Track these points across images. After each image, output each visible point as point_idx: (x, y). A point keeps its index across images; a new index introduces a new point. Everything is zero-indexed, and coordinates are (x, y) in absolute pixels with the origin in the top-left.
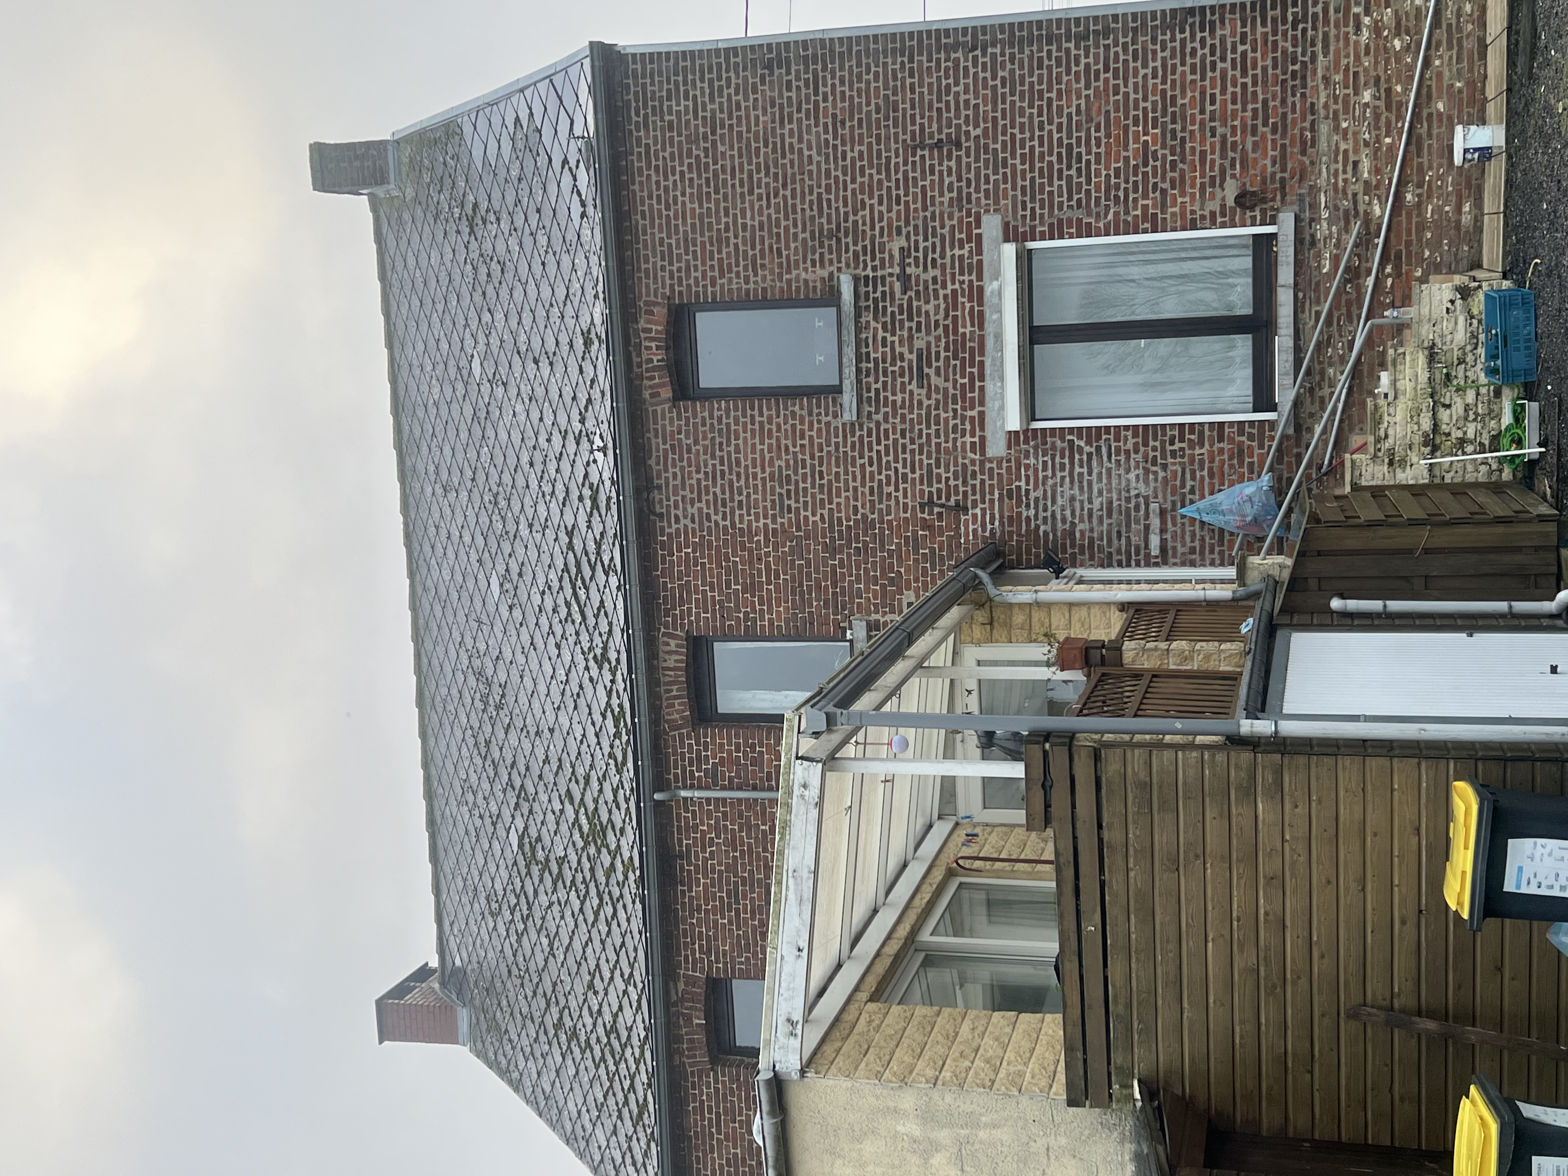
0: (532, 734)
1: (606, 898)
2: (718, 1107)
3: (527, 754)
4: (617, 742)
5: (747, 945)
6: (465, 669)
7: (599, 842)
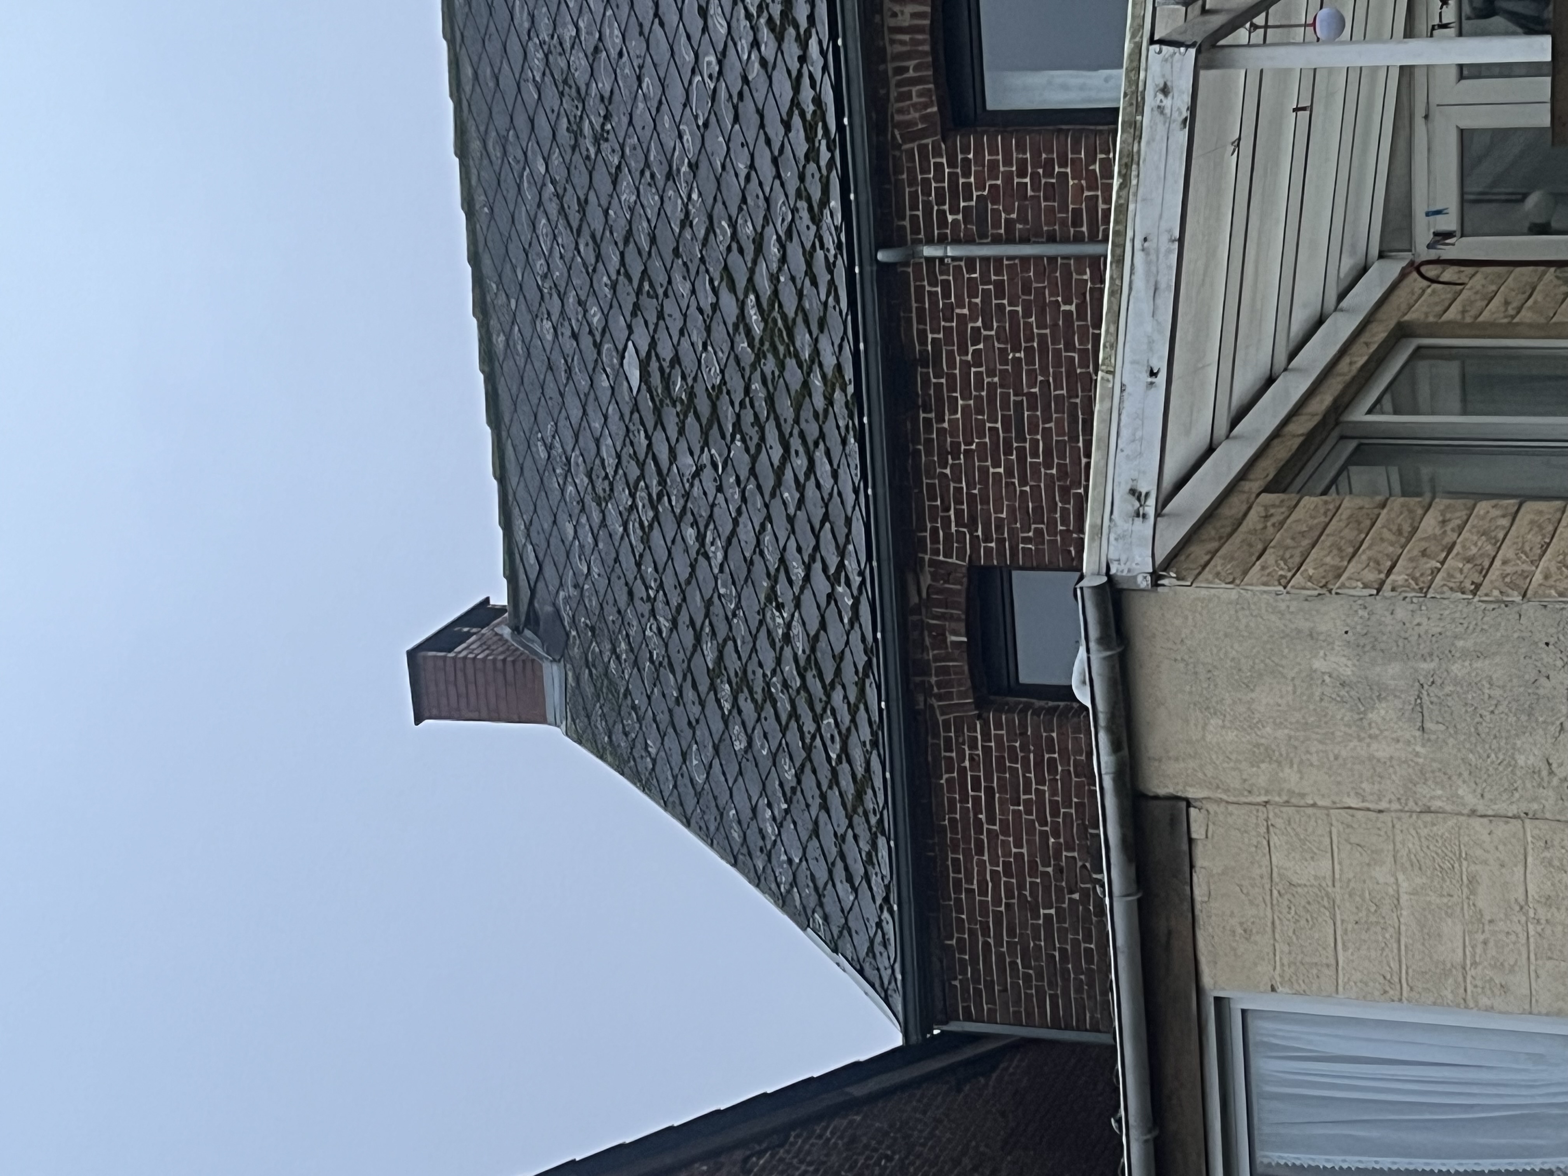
1: (796, 443)
2: (989, 778)
4: (812, 167)
5: (1038, 509)
6: (538, 79)
7: (781, 349)
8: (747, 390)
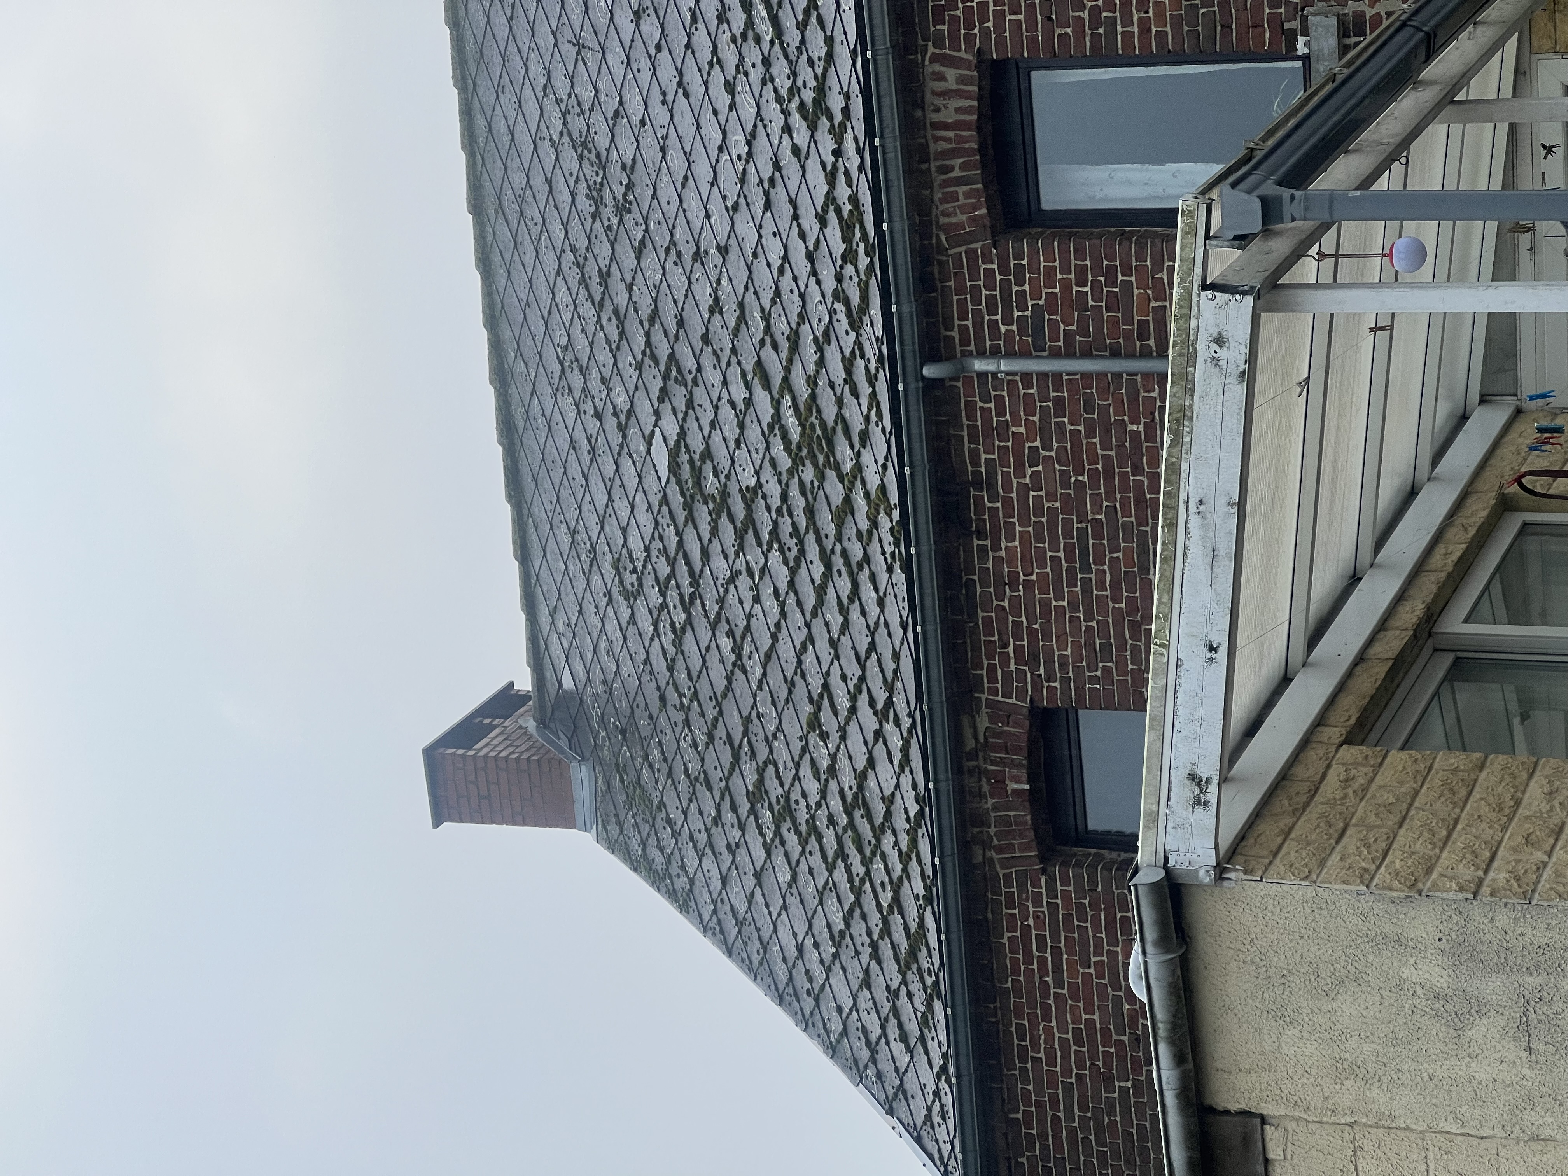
0: (687, 258)
1: (838, 562)
2: (1055, 937)
3: (680, 295)
4: (849, 269)
5: (1106, 646)
6: (556, 138)
7: (821, 459)
8: (784, 497)
